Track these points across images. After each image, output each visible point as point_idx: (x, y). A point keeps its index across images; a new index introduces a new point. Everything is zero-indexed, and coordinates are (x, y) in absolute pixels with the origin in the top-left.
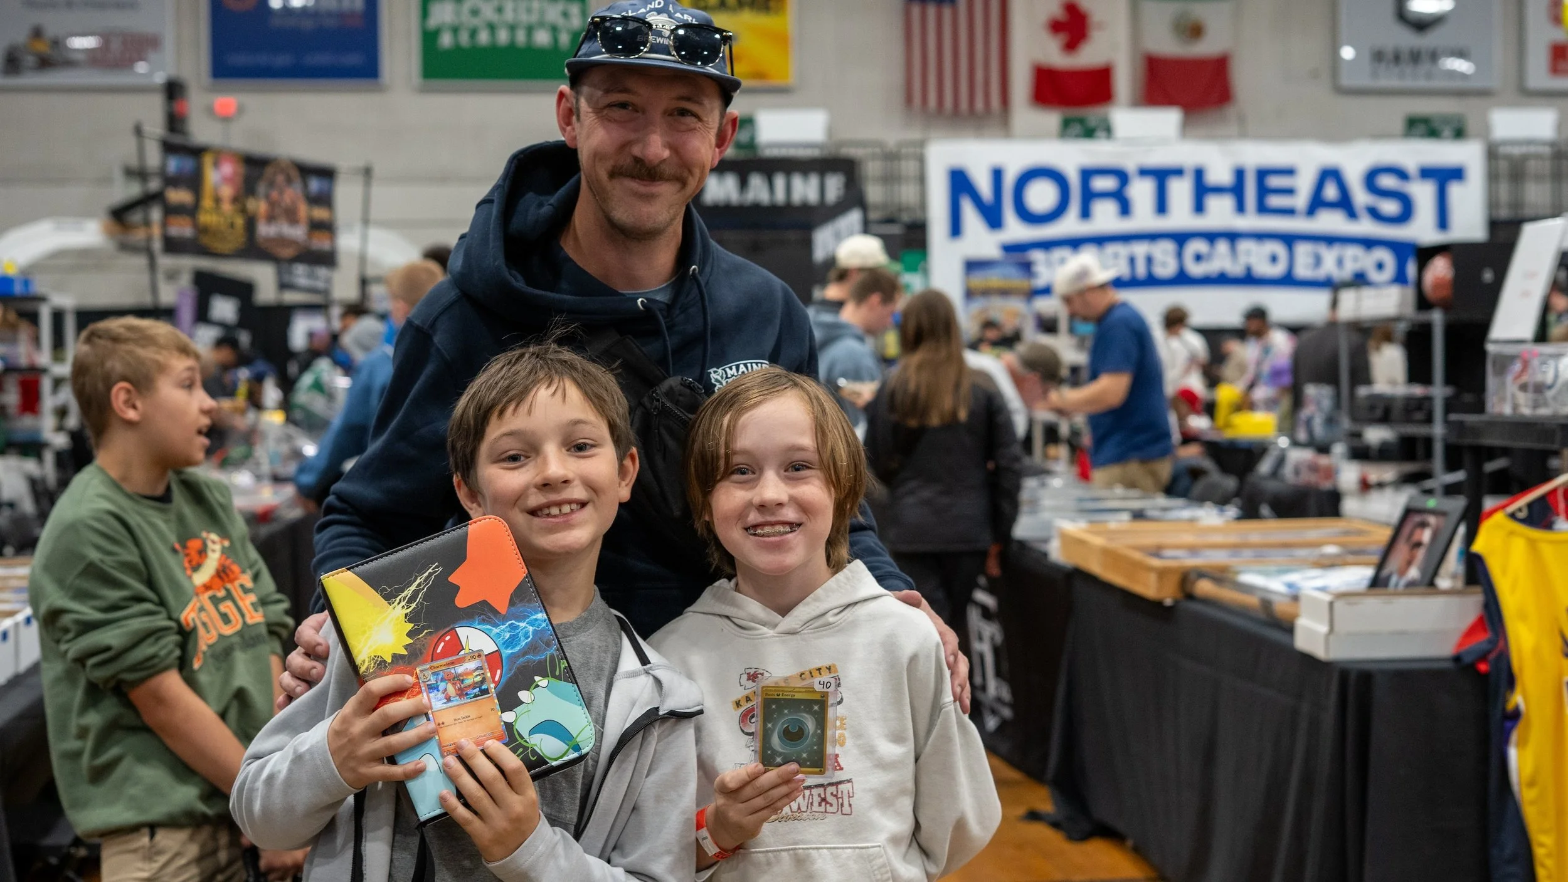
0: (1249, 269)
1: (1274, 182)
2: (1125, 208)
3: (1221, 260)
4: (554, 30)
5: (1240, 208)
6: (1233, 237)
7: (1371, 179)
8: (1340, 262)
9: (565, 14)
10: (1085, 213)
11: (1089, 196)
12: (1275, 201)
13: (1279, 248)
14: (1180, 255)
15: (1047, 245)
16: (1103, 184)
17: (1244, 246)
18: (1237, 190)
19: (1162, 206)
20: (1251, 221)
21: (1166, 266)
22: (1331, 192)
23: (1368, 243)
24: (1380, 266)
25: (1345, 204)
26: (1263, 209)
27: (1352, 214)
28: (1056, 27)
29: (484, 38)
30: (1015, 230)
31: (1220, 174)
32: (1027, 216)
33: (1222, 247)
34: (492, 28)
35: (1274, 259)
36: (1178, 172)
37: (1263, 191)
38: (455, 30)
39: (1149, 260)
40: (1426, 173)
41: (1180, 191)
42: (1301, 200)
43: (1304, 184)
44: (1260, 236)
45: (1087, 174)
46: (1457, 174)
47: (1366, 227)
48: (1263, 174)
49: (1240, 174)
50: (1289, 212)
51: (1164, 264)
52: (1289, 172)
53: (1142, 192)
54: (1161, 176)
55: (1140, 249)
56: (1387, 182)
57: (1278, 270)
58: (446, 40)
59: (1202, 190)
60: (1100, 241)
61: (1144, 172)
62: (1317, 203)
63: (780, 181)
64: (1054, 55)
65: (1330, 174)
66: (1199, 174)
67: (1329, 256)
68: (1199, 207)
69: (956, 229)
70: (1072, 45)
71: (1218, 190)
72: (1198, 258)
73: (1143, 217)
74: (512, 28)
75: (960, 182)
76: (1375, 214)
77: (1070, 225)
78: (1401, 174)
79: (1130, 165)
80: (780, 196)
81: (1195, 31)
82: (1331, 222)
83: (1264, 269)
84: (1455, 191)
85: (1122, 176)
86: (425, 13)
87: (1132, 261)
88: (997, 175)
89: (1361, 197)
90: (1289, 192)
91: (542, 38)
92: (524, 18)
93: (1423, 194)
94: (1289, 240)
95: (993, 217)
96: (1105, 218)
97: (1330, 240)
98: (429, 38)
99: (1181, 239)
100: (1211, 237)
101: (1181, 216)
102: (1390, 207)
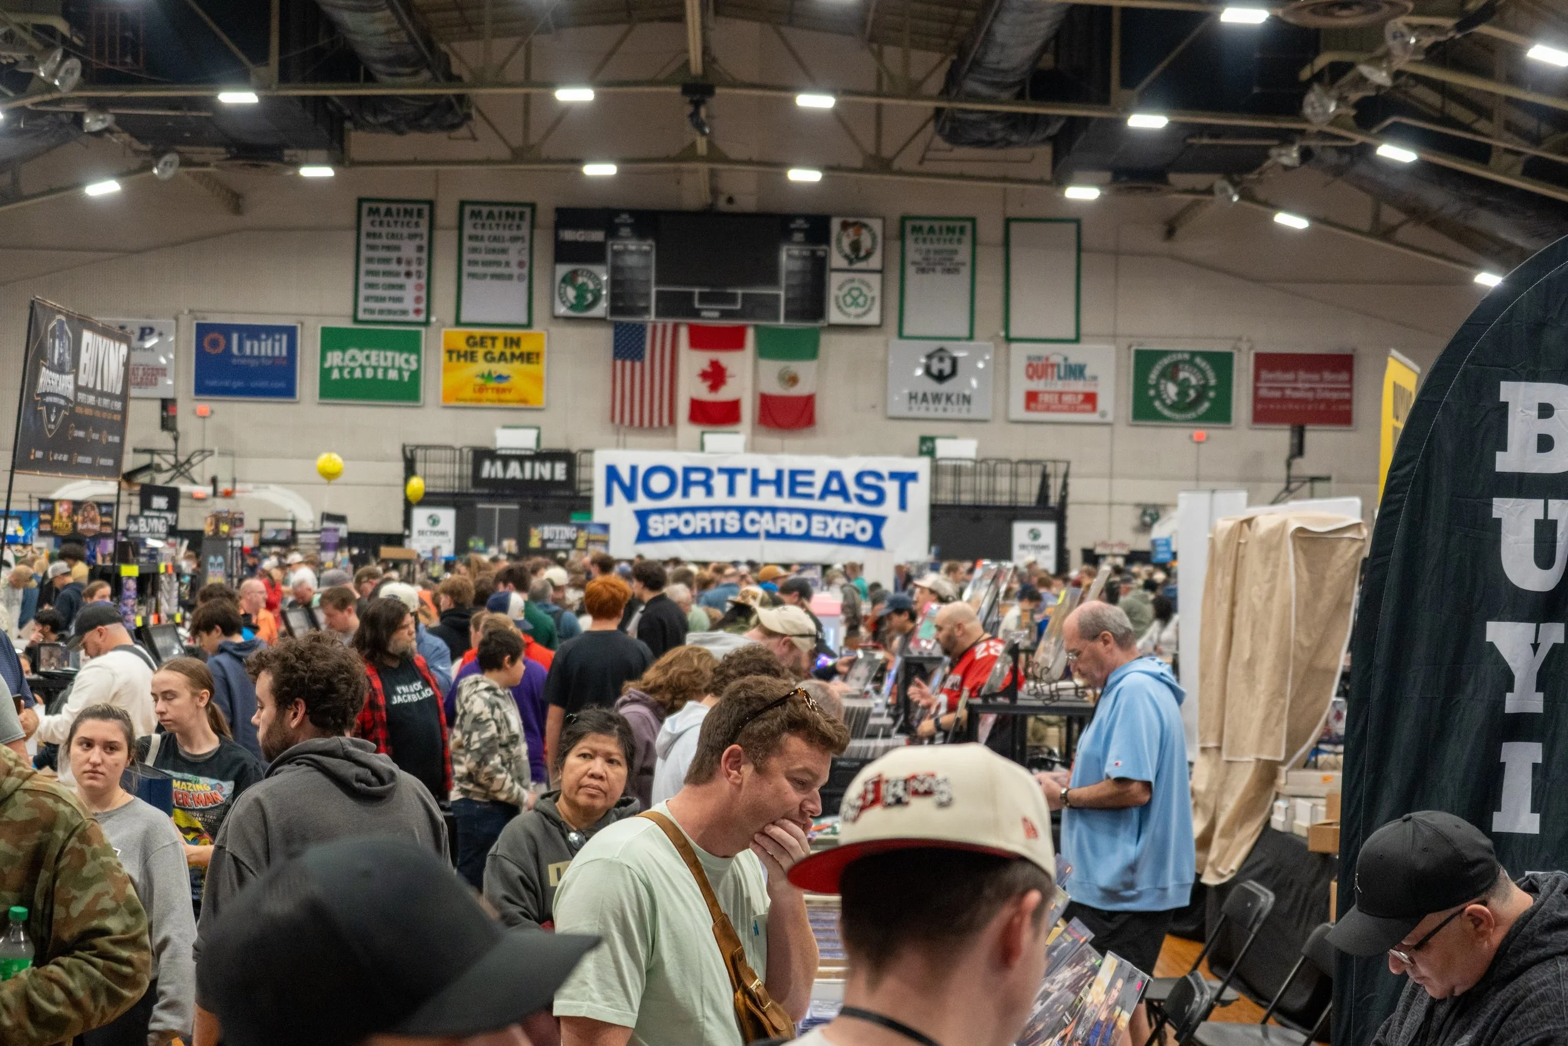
0: (783, 529)
1: (800, 478)
2: (709, 492)
3: (766, 522)
4: (400, 370)
5: (779, 493)
6: (774, 510)
7: (859, 478)
8: (839, 527)
9: (407, 361)
10: (685, 494)
11: (688, 484)
12: (800, 490)
13: (803, 518)
14: (741, 520)
15: (662, 512)
16: (695, 477)
17: (780, 516)
18: (778, 482)
19: (731, 491)
20: (786, 501)
21: (733, 526)
22: (835, 485)
23: (856, 516)
24: (863, 530)
25: (843, 492)
26: (793, 494)
27: (847, 498)
28: (704, 375)
29: (358, 374)
30: (643, 502)
31: (767, 472)
32: (650, 494)
33: (768, 516)
34: (363, 368)
35: (799, 524)
36: (742, 471)
37: (794, 484)
38: (341, 369)
39: (723, 522)
40: (894, 475)
41: (743, 483)
42: (817, 490)
43: (819, 481)
44: (791, 510)
45: (687, 471)
46: (913, 476)
47: (855, 507)
48: (793, 474)
49: (780, 473)
50: (809, 496)
51: (732, 526)
52: (810, 473)
53: (720, 482)
54: (731, 473)
55: (718, 516)
56: (869, 480)
57: (801, 531)
58: (335, 375)
59: (756, 482)
60: (694, 510)
61: (722, 470)
62: (826, 492)
63: (528, 465)
64: (703, 392)
65: (834, 475)
66: (755, 472)
67: (833, 523)
68: (754, 492)
69: (609, 500)
70: (714, 387)
71: (766, 482)
72: (753, 522)
73: (720, 497)
74: (375, 368)
75: (612, 473)
76: (861, 499)
77: (676, 500)
78: (878, 476)
79: (714, 468)
80: (528, 475)
81: (793, 380)
82: (834, 503)
83: (792, 530)
84: (911, 486)
85: (708, 473)
86: (323, 358)
87: (713, 522)
88: (634, 470)
89: (853, 489)
90: (810, 484)
91: (393, 375)
92: (382, 363)
93: (891, 488)
94: (809, 513)
95: (630, 494)
96: (697, 496)
97: (833, 514)
98: (325, 373)
99: (742, 510)
100: (761, 510)
101: (743, 496)
102: (871, 495)
